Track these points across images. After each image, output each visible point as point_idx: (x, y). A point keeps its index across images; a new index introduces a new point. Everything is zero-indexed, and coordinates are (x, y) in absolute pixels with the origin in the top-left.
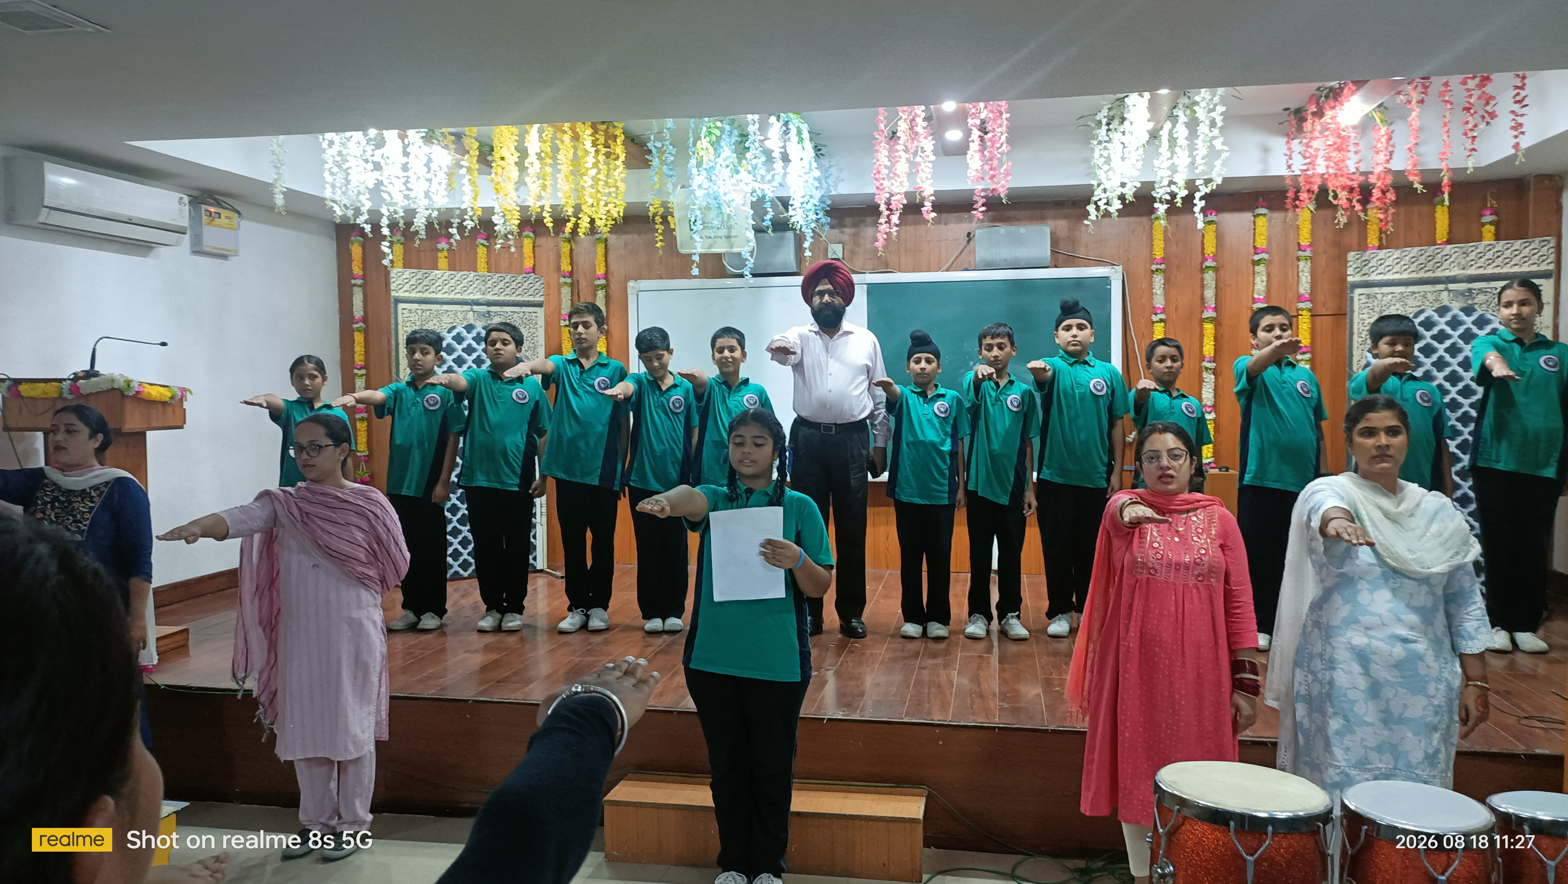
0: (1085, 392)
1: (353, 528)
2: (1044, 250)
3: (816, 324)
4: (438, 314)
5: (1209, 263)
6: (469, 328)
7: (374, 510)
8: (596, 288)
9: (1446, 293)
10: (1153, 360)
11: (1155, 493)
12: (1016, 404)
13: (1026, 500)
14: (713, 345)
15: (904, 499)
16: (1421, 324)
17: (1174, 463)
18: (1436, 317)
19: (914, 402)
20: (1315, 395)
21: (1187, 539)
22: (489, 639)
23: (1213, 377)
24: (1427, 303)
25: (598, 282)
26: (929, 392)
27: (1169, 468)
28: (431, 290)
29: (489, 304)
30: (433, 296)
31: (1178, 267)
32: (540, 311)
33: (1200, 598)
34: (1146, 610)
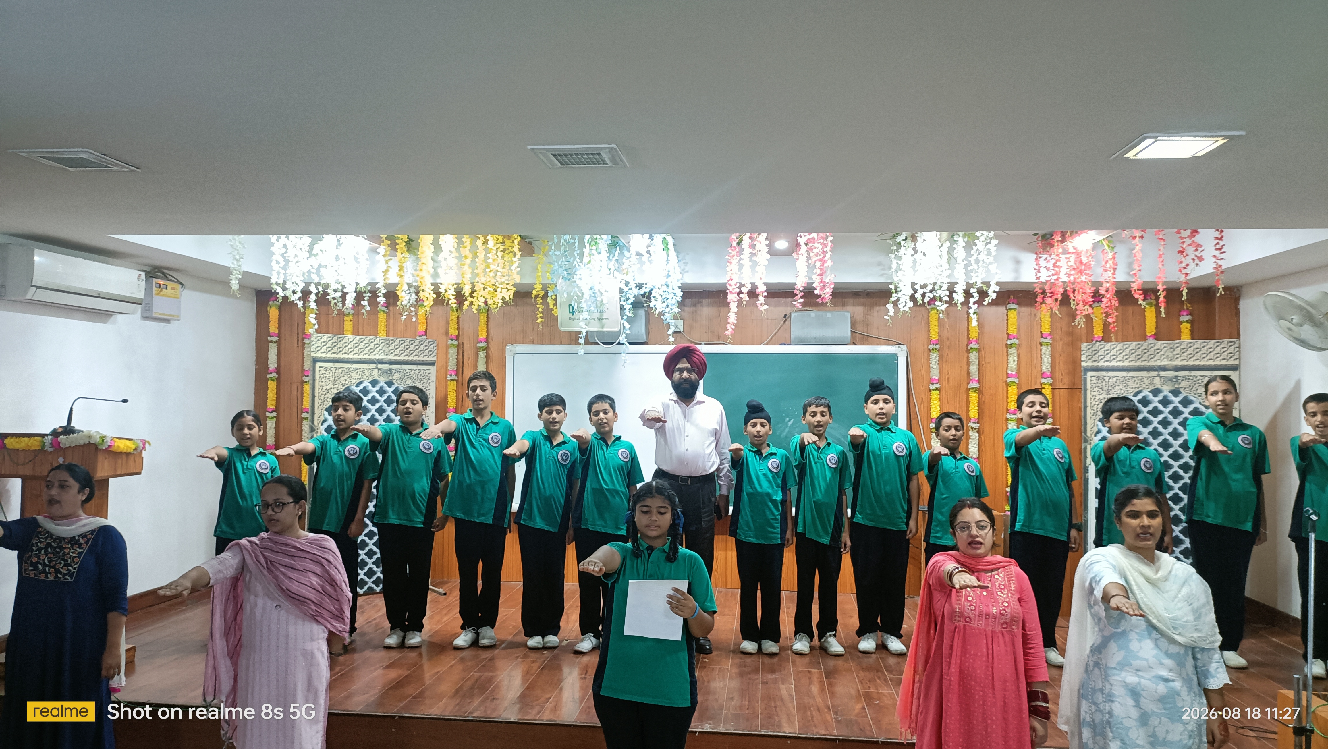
0: (890, 453)
1: (310, 574)
2: (846, 332)
3: (674, 394)
4: (349, 371)
5: (973, 345)
6: (374, 383)
7: (327, 557)
8: (478, 350)
9: (1158, 378)
10: (941, 429)
11: (965, 555)
12: (833, 462)
13: (843, 540)
14: (590, 410)
15: (743, 538)
16: (1139, 401)
17: (981, 532)
18: (1151, 397)
19: (752, 459)
20: (1067, 461)
21: (993, 594)
22: (395, 655)
23: (977, 435)
24: (1144, 386)
25: (480, 345)
26: (763, 451)
27: (977, 537)
28: (344, 351)
29: (391, 363)
30: (345, 356)
31: (949, 347)
32: (433, 369)
33: (1005, 642)
34: (964, 651)
